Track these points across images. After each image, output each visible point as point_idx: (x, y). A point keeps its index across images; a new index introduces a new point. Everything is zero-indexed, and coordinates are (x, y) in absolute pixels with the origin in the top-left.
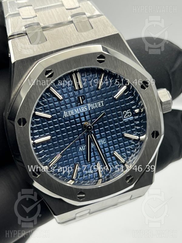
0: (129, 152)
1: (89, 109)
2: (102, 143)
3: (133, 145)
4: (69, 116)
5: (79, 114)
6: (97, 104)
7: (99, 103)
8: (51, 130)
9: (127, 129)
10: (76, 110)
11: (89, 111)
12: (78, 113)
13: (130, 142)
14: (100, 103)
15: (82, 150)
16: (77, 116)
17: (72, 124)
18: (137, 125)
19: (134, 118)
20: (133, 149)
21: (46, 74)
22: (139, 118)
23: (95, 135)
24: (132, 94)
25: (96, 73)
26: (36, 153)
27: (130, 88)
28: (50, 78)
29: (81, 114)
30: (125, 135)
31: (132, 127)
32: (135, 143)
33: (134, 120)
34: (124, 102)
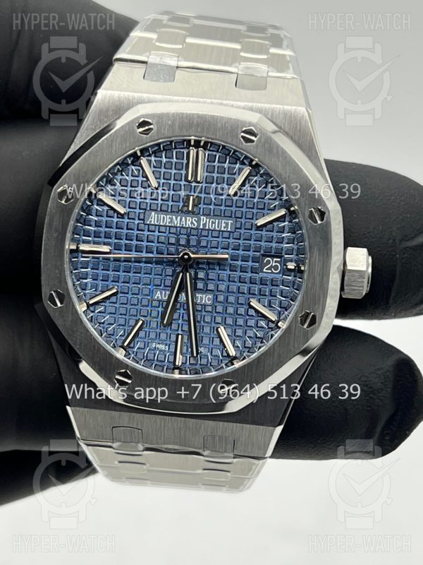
0: (250, 341)
1: (201, 227)
2: (204, 302)
4: (159, 225)
6: (219, 222)
7: (223, 221)
8: (118, 236)
9: (262, 293)
10: (177, 218)
12: (178, 225)
13: (257, 322)
14: (225, 223)
15: (160, 298)
16: (174, 230)
20: (259, 338)
21: (139, 126)
22: (292, 283)
23: (196, 278)
24: (293, 231)
25: (238, 164)
26: (75, 270)
27: (294, 218)
28: (145, 135)
29: (182, 229)
30: (251, 304)
31: (273, 294)
32: (269, 328)
33: (281, 281)
34: (272, 240)
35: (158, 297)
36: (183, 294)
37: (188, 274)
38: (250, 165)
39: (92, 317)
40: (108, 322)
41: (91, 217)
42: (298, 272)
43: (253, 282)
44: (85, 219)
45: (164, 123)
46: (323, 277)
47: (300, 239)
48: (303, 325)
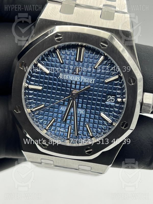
0: (100, 130)
1: (81, 81)
2: (81, 113)
3: (105, 126)
5: (72, 81)
6: (89, 79)
7: (91, 79)
8: (45, 83)
9: (106, 111)
11: (81, 83)
12: (72, 80)
13: (103, 123)
14: (92, 80)
15: (62, 110)
16: (70, 82)
17: (63, 86)
18: (115, 112)
19: (115, 105)
20: (104, 129)
21: (56, 37)
22: (119, 107)
23: (78, 103)
24: (121, 85)
25: (99, 55)
26: (27, 95)
27: (122, 79)
28: (58, 41)
29: (73, 81)
30: (101, 115)
31: (111, 111)
32: (108, 125)
33: (114, 106)
34: (112, 88)
35: (61, 110)
36: (72, 109)
37: (75, 101)
38: (104, 56)
39: (33, 115)
40: (40, 118)
41: (34, 74)
42: (122, 103)
43: (102, 106)
44: (32, 75)
45: (67, 36)
46: (132, 108)
47: (124, 88)
48: (122, 127)
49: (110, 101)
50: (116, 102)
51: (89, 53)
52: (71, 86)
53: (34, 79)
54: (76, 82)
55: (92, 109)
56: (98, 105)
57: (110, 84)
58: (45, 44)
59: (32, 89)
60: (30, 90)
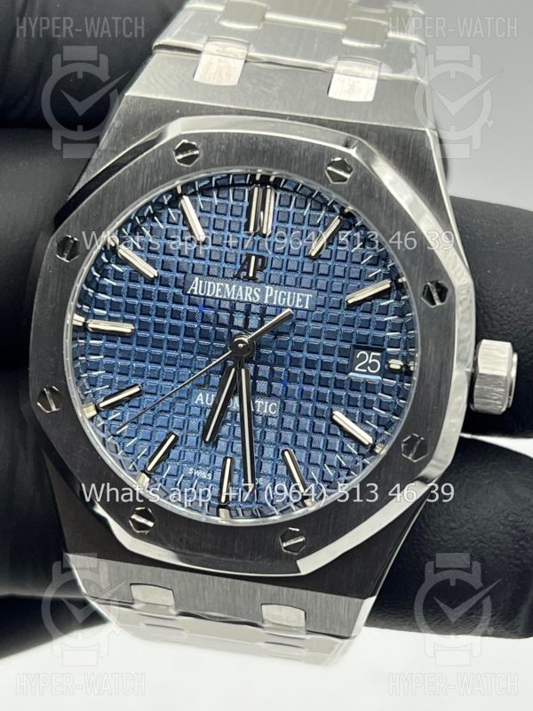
0: (331, 472)
1: (266, 302)
2: (265, 411)
3: (350, 458)
4: (205, 297)
5: (233, 304)
6: (292, 295)
7: (299, 294)
8: (145, 311)
9: (351, 403)
10: (230, 287)
12: (233, 298)
13: (343, 445)
14: (301, 296)
15: (202, 403)
16: (226, 305)
17: (205, 319)
18: (382, 406)
19: (381, 383)
20: (345, 468)
21: (178, 151)
22: (396, 389)
23: (255, 377)
24: (401, 313)
25: (324, 212)
26: (82, 356)
27: (404, 294)
28: (186, 166)
29: (238, 304)
30: (334, 417)
31: (367, 405)
32: (359, 454)
33: (380, 387)
34: (370, 325)
37: (243, 371)
38: (342, 213)
39: (103, 425)
40: (125, 435)
41: (107, 281)
42: (406, 373)
43: (339, 385)
44: (98, 284)
45: (215, 147)
46: (440, 386)
47: (410, 326)
48: (408, 455)
49: (365, 371)
50: (387, 372)
51: (289, 207)
52: (232, 319)
53: (107, 300)
54: (249, 305)
55: (304, 396)
56: (323, 383)
57: (363, 312)
58: (141, 175)
59: (98, 333)
60: (94, 336)
